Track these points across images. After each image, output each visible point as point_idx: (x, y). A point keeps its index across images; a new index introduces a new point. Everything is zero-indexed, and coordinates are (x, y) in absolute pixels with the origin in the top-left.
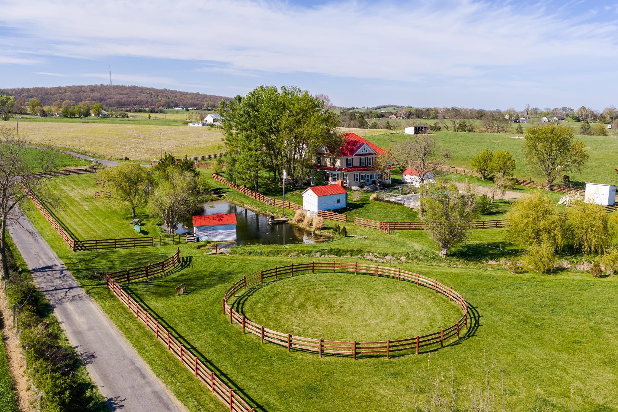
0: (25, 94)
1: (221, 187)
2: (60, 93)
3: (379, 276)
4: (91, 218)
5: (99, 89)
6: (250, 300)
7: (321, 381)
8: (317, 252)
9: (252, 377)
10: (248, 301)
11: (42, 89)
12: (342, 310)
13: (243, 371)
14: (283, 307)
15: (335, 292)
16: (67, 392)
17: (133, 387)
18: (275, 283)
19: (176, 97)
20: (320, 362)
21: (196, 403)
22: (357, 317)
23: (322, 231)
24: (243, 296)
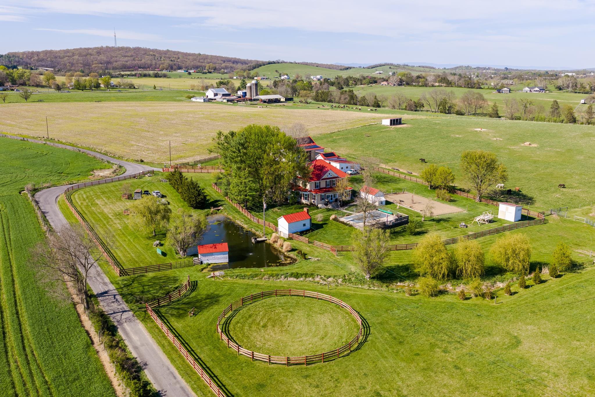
0: (36, 58)
1: (218, 199)
2: (68, 56)
3: (319, 299)
4: (124, 238)
5: (105, 51)
6: (234, 321)
7: (266, 380)
8: (282, 275)
9: (231, 377)
10: (232, 321)
11: (51, 52)
12: (288, 329)
13: (226, 374)
14: (254, 327)
15: (287, 313)
16: (141, 390)
17: (170, 384)
18: (250, 305)
19: (179, 58)
20: (268, 368)
21: (202, 394)
22: (296, 334)
23: (289, 253)
24: (230, 317)
